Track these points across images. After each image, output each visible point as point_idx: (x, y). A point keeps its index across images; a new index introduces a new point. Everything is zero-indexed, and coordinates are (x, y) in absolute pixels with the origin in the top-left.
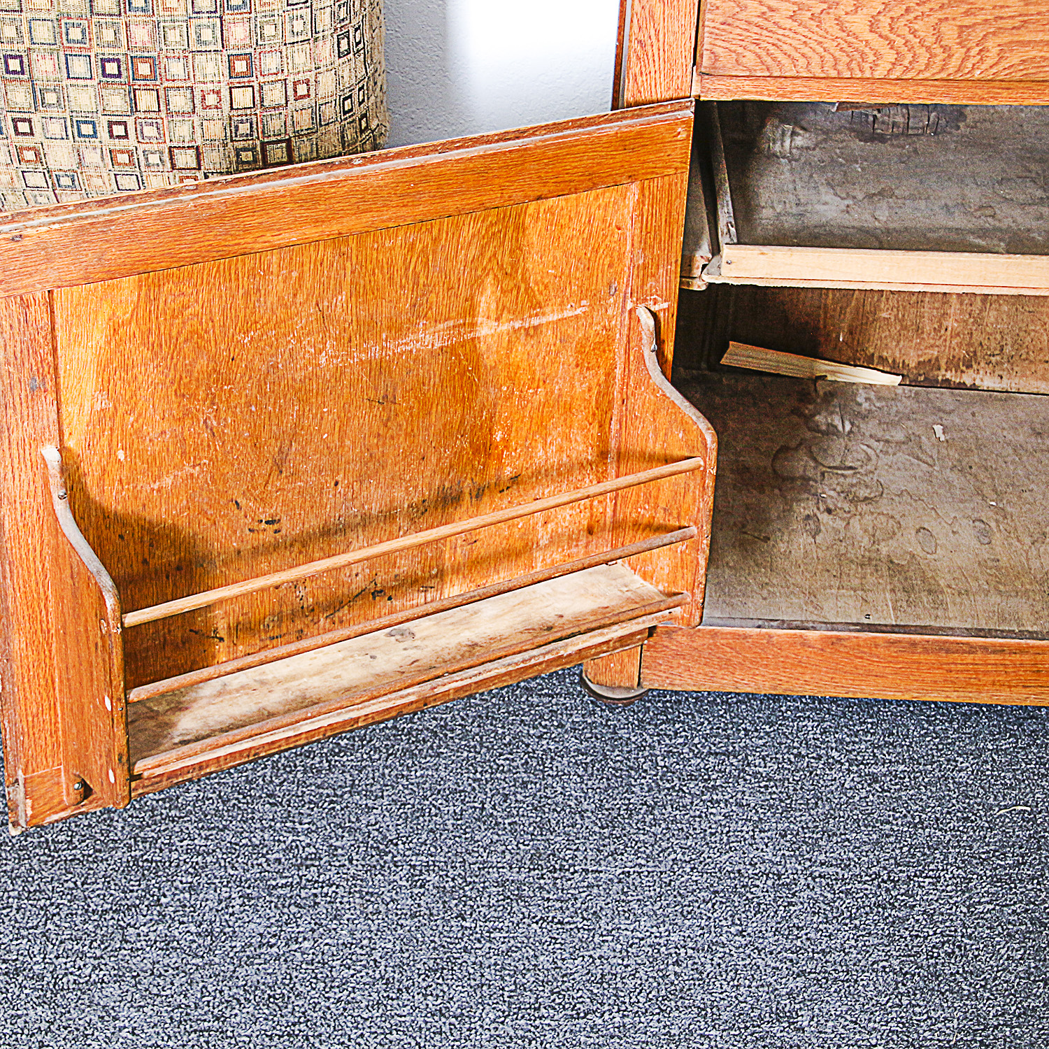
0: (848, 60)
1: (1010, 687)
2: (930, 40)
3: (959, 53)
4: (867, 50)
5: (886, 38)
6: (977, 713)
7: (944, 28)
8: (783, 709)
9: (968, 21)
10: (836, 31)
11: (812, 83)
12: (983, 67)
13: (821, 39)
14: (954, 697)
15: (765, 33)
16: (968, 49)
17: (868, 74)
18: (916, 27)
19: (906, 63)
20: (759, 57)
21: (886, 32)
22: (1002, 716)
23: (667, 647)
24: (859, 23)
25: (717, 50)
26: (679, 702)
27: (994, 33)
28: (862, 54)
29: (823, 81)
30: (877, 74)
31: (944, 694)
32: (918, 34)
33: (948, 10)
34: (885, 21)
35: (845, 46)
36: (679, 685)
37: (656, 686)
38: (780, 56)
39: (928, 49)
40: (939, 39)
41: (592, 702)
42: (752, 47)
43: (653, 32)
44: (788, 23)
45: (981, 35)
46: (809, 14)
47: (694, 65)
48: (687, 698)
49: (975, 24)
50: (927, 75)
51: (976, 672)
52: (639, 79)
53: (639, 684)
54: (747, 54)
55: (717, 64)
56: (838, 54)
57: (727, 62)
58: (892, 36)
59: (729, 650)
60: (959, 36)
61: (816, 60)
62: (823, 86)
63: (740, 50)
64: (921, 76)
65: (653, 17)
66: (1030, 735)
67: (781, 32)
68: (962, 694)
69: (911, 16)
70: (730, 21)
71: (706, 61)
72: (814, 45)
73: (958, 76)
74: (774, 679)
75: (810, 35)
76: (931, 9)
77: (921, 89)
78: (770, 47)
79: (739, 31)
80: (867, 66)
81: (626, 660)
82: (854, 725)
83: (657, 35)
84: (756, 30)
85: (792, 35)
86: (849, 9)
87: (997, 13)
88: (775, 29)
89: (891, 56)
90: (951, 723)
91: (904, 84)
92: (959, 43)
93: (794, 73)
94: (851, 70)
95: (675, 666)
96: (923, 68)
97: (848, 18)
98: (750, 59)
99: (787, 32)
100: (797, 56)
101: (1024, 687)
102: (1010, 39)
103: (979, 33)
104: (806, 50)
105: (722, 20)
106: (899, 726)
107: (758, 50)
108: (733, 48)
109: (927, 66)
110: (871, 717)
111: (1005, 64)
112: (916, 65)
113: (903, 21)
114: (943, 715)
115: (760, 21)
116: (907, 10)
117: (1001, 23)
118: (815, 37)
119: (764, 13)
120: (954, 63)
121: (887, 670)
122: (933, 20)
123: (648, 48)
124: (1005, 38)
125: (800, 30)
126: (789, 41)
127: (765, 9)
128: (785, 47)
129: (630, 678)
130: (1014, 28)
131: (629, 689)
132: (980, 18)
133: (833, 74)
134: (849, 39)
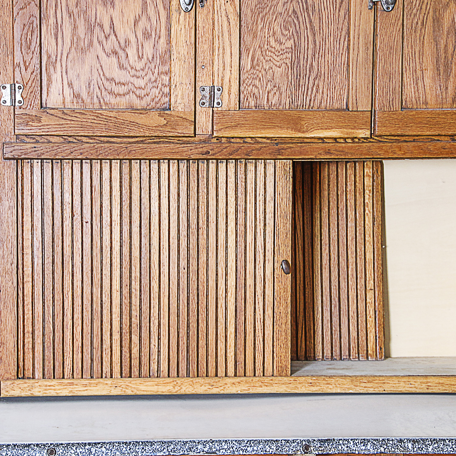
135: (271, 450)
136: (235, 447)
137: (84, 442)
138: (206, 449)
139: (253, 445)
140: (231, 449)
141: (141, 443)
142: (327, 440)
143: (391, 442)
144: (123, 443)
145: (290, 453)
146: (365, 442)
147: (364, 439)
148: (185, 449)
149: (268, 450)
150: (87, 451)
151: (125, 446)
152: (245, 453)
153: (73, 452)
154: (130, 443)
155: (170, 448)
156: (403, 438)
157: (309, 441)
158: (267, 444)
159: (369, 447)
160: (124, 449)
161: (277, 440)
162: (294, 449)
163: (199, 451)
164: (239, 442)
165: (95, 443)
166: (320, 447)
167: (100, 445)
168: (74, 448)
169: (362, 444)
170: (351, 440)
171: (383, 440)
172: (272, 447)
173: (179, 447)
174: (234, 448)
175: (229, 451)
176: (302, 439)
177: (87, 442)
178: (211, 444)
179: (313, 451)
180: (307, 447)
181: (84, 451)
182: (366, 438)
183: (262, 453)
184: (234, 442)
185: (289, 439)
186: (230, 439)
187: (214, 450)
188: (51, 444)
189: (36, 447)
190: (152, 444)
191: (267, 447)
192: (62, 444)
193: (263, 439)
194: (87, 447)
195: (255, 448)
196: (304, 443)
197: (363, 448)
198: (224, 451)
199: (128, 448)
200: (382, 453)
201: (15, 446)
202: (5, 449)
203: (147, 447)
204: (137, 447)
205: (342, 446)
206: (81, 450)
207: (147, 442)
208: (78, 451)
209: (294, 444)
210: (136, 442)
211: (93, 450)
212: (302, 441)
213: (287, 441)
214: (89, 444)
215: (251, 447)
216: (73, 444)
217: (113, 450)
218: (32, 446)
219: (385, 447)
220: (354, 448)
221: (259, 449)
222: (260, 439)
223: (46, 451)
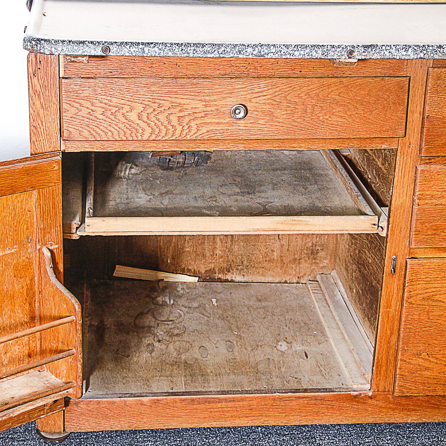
0: (130, 132)
1: (239, 417)
2: (166, 123)
3: (179, 128)
4: (138, 128)
5: (146, 122)
6: (229, 432)
7: (171, 117)
8: (138, 437)
9: (181, 114)
10: (123, 120)
11: (116, 143)
12: (191, 134)
13: (117, 123)
14: (215, 424)
15: (91, 121)
16: (183, 126)
17: (140, 138)
18: (159, 117)
19: (156, 133)
20: (90, 132)
21: (146, 120)
22: (240, 433)
23: (76, 410)
24: (133, 116)
25: (70, 129)
26: (88, 438)
27: (193, 119)
28: (136, 129)
29: (121, 142)
30: (144, 138)
31: (210, 423)
32: (160, 120)
33: (172, 110)
34: (145, 115)
35: (128, 126)
36: (84, 429)
37: (73, 431)
38: (100, 132)
39: (165, 127)
40: (170, 122)
41: (44, 442)
42: (86, 128)
43: (40, 122)
44: (101, 117)
45: (188, 120)
46: (110, 113)
47: (61, 136)
48: (91, 436)
49: (185, 116)
50: (166, 138)
51: (223, 412)
52: (36, 143)
53: (64, 430)
54: (84, 130)
55: (71, 136)
56: (125, 130)
57: (75, 135)
58: (149, 122)
59: (106, 410)
60: (178, 121)
61: (116, 132)
62: (121, 144)
63: (81, 129)
64: (164, 139)
65: (39, 115)
66: (252, 441)
67: (98, 120)
68: (218, 423)
69: (156, 113)
70: (74, 116)
71: (65, 134)
72: (114, 126)
73: (180, 138)
74: (129, 422)
75: (112, 122)
76: (165, 110)
77: (165, 144)
78: (94, 127)
79: (79, 121)
80: (139, 135)
81: (57, 418)
82: (171, 442)
83: (42, 124)
84: (87, 120)
85: (103, 122)
86: (128, 110)
87: (194, 111)
88: (96, 119)
89: (150, 130)
90: (216, 437)
91: (158, 142)
92: (179, 124)
93: (106, 139)
94: (132, 137)
95: (81, 419)
96: (164, 135)
97: (128, 114)
98: (86, 133)
99: (101, 121)
100: (107, 131)
101: (246, 417)
102: (201, 122)
103: (187, 119)
104: (110, 128)
105: (71, 116)
106: (192, 441)
107: (89, 129)
108: (77, 128)
109: (166, 134)
110: (180, 438)
111: (200, 133)
112: (161, 134)
113: (153, 115)
114: (213, 434)
115: (88, 116)
116: (154, 110)
117: (196, 115)
118: (114, 123)
119: (89, 112)
120: (178, 133)
121: (182, 414)
122: (166, 114)
123: (39, 129)
124: (199, 122)
125: (107, 119)
126: (103, 125)
127: (90, 111)
128: (101, 127)
129: (60, 428)
130: (202, 117)
131: (60, 433)
132: (186, 113)
133: (124, 138)
134: (130, 123)
135: (317, 55)
136: (283, 51)
137: (138, 42)
138: (255, 53)
139: (300, 49)
140: (279, 53)
141: (192, 45)
142: (370, 46)
143: (431, 48)
144: (175, 44)
145: (335, 58)
146: (406, 48)
147: (406, 45)
148: (235, 52)
149: (314, 55)
150: (140, 50)
151: (177, 47)
152: (291, 57)
153: (127, 51)
154: (182, 44)
155: (221, 51)
156: (442, 45)
157: (353, 47)
158: (314, 49)
159: (409, 52)
160: (176, 50)
161: (323, 45)
162: (339, 54)
163: (248, 54)
164: (287, 46)
165: (148, 43)
166: (364, 52)
167: (153, 45)
168: (128, 47)
169: (404, 50)
170: (394, 46)
171: (424, 46)
172: (318, 52)
173: (229, 50)
174: (282, 52)
175: (277, 55)
176: (347, 45)
177: (140, 42)
178: (259, 48)
179: (356, 56)
180: (351, 53)
181: (137, 50)
182: (408, 44)
183: (308, 57)
184: (282, 46)
185: (334, 44)
186: (278, 44)
187: (262, 53)
188: (105, 42)
189: (90, 44)
190: (203, 46)
191: (314, 51)
192: (116, 43)
193: (309, 44)
194: (141, 46)
195: (302, 53)
196: (349, 48)
197: (405, 53)
198: (272, 54)
199: (180, 49)
200: (422, 58)
201: (70, 42)
202: (61, 44)
203: (198, 49)
204: (189, 49)
205: (385, 51)
206: (134, 49)
207: (199, 44)
208: (132, 50)
209: (338, 50)
210: (188, 44)
211: (146, 49)
212: (346, 47)
213: (333, 47)
214: (143, 44)
215: (298, 50)
216: (126, 43)
217: (166, 50)
218: (87, 43)
219: (425, 52)
220: (396, 54)
221: (305, 53)
222: (307, 44)
223: (100, 48)
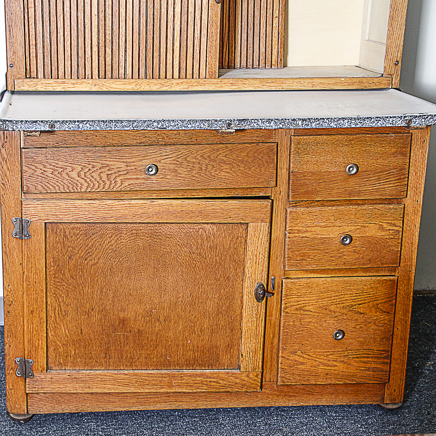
0: (72, 186)
1: (160, 403)
2: (98, 179)
3: (108, 183)
4: (78, 183)
5: (84, 179)
6: (153, 415)
7: (102, 175)
8: (84, 419)
9: (109, 172)
10: (67, 177)
11: (62, 194)
12: (117, 187)
13: (62, 180)
14: (141, 408)
15: (43, 179)
16: (111, 181)
17: (79, 191)
18: (93, 175)
19: (91, 186)
20: (43, 187)
21: (83, 177)
22: (162, 416)
23: (36, 397)
24: (74, 174)
25: (28, 185)
26: (46, 420)
27: (118, 176)
28: (77, 184)
29: (65, 194)
30: (82, 191)
31: (137, 407)
32: (94, 177)
33: (103, 169)
34: (82, 174)
35: (70, 182)
36: (42, 412)
37: (34, 413)
38: (50, 186)
39: (98, 182)
40: (101, 179)
41: (14, 423)
42: (40, 184)
43: (7, 181)
44: (51, 175)
45: (114, 177)
46: (57, 172)
47: (22, 190)
48: (49, 419)
49: (112, 173)
50: (99, 190)
51: (148, 398)
52: (4, 196)
53: (27, 412)
54: (38, 186)
55: (29, 190)
56: (69, 185)
57: (32, 189)
58: (86, 178)
59: (58, 397)
60: (107, 178)
61: (61, 187)
62: (66, 195)
63: (36, 185)
64: (97, 191)
65: (6, 175)
66: (171, 421)
67: (49, 178)
68: (144, 407)
69: (91, 172)
70: (31, 175)
71: (25, 189)
72: (60, 182)
73: (109, 190)
74: (76, 406)
75: (58, 179)
76: (97, 169)
77: (98, 195)
78: (46, 183)
79: (35, 179)
80: (78, 188)
81: (22, 403)
82: (109, 423)
83: (8, 181)
84: (41, 178)
85: (52, 179)
86: (70, 170)
87: (119, 170)
88: (47, 177)
89: (86, 185)
90: (143, 419)
91: (92, 193)
92: (108, 180)
93: (55, 191)
94: (73, 189)
95: (40, 404)
96: (97, 188)
97: (70, 173)
99: (51, 178)
100: (55, 186)
101: (165, 402)
102: (124, 178)
103: (114, 176)
104: (57, 184)
105: (29, 175)
106: (124, 422)
107: (42, 185)
108: (34, 184)
109: (98, 187)
110: (115, 420)
111: (123, 186)
112: (95, 187)
113: (88, 173)
114: (141, 417)
115: (42, 175)
116: (89, 170)
117: (120, 173)
118: (60, 179)
119: (42, 172)
120: (107, 186)
121: (116, 400)
122: (98, 172)
123: (6, 185)
124: (122, 178)
125: (55, 177)
126: (52, 181)
127: (43, 171)
128: (51, 183)
129: (24, 410)
130: (124, 174)
131: (24, 415)
132: (113, 172)
133: (68, 191)
134: (72, 180)
135: (204, 127)
136: (180, 124)
137: (74, 120)
138: (159, 126)
139: (192, 123)
140: (177, 126)
141: (114, 121)
142: (243, 120)
143: (287, 121)
144: (101, 121)
145: (218, 128)
146: (269, 121)
147: (269, 119)
148: (145, 126)
149: (202, 127)
150: (76, 126)
151: (103, 123)
152: (186, 129)
153: (67, 127)
154: (106, 121)
155: (134, 125)
156: (295, 118)
157: (231, 121)
158: (202, 123)
159: (272, 124)
160: (102, 125)
161: (208, 120)
162: (220, 126)
163: (154, 127)
164: (182, 121)
165: (82, 121)
166: (238, 124)
167: (85, 123)
168: (68, 124)
169: (268, 122)
170: (260, 119)
171: (282, 119)
172: (205, 125)
173: (141, 125)
174: (179, 126)
175: (175, 127)
176: (226, 119)
177: (76, 120)
178: (162, 122)
179: (233, 127)
180: (229, 125)
181: (74, 126)
182: (270, 118)
183: (198, 129)
184: (179, 121)
185: (217, 119)
186: (176, 119)
187: (165, 126)
188: (51, 121)
189: (41, 123)
190: (122, 122)
191: (202, 124)
192: (59, 121)
193: (199, 119)
194: (77, 123)
195: (194, 125)
196: (227, 122)
197: (268, 125)
198: (172, 127)
199: (105, 125)
200: (281, 128)
201: (26, 121)
202: (20, 123)
203: (118, 124)
204: (111, 124)
205: (254, 124)
206: (72, 125)
207: (118, 120)
208: (70, 126)
209: (220, 123)
210: (111, 121)
211: (81, 125)
212: (226, 121)
213: (216, 121)
214: (78, 121)
215: (191, 124)
216: (66, 121)
217: (95, 126)
218: (38, 122)
219: (283, 124)
220: (262, 125)
221: (196, 126)
222: (197, 119)
223: (48, 125)
